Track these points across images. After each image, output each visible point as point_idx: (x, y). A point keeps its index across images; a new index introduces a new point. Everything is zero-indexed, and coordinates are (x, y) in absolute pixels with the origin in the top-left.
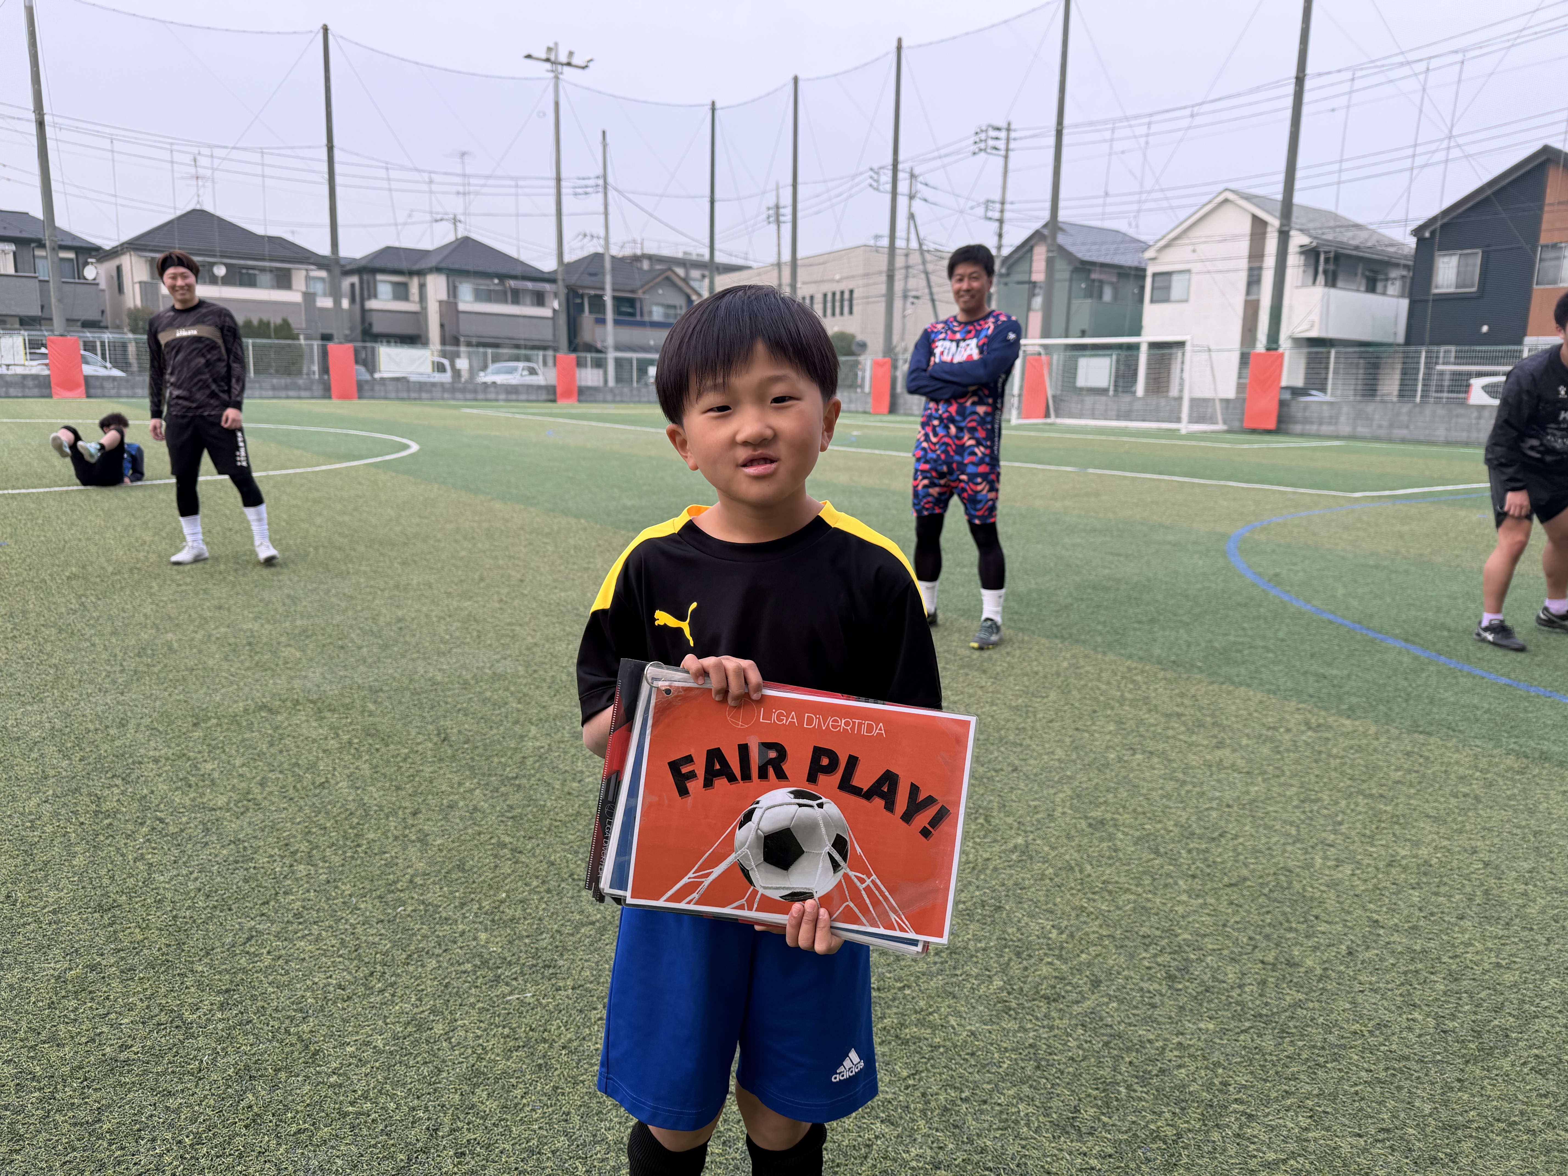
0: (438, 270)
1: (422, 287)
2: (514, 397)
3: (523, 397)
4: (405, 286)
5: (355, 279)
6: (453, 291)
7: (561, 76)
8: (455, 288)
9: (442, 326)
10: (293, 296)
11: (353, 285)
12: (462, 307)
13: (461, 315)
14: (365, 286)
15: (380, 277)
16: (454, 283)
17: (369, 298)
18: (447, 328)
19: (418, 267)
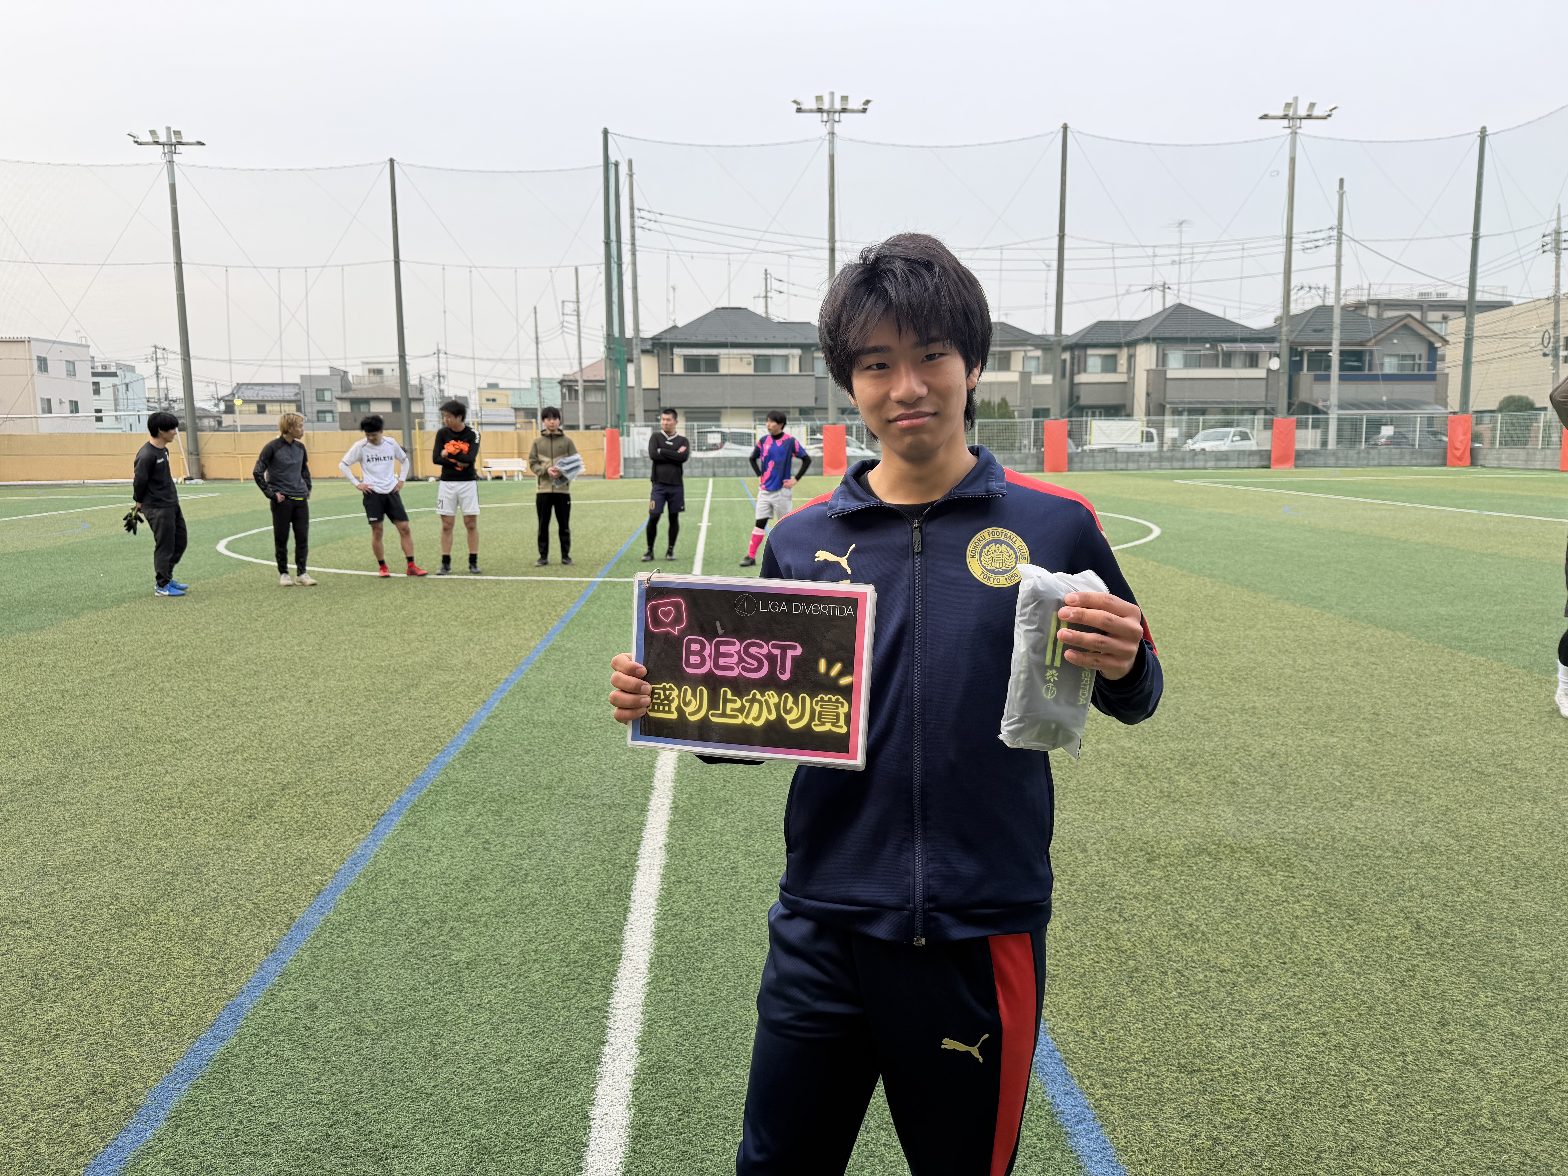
0: (1148, 340)
1: (1131, 358)
2: (1223, 464)
3: (1233, 464)
4: (1114, 357)
5: (1067, 355)
6: (1162, 360)
7: (1299, 131)
8: (1165, 356)
9: (1148, 394)
10: (1010, 377)
11: (1064, 362)
12: (1170, 374)
13: (1169, 383)
14: (1076, 361)
15: (1090, 352)
16: (1164, 350)
17: (1079, 373)
18: (1153, 396)
19: (1129, 338)
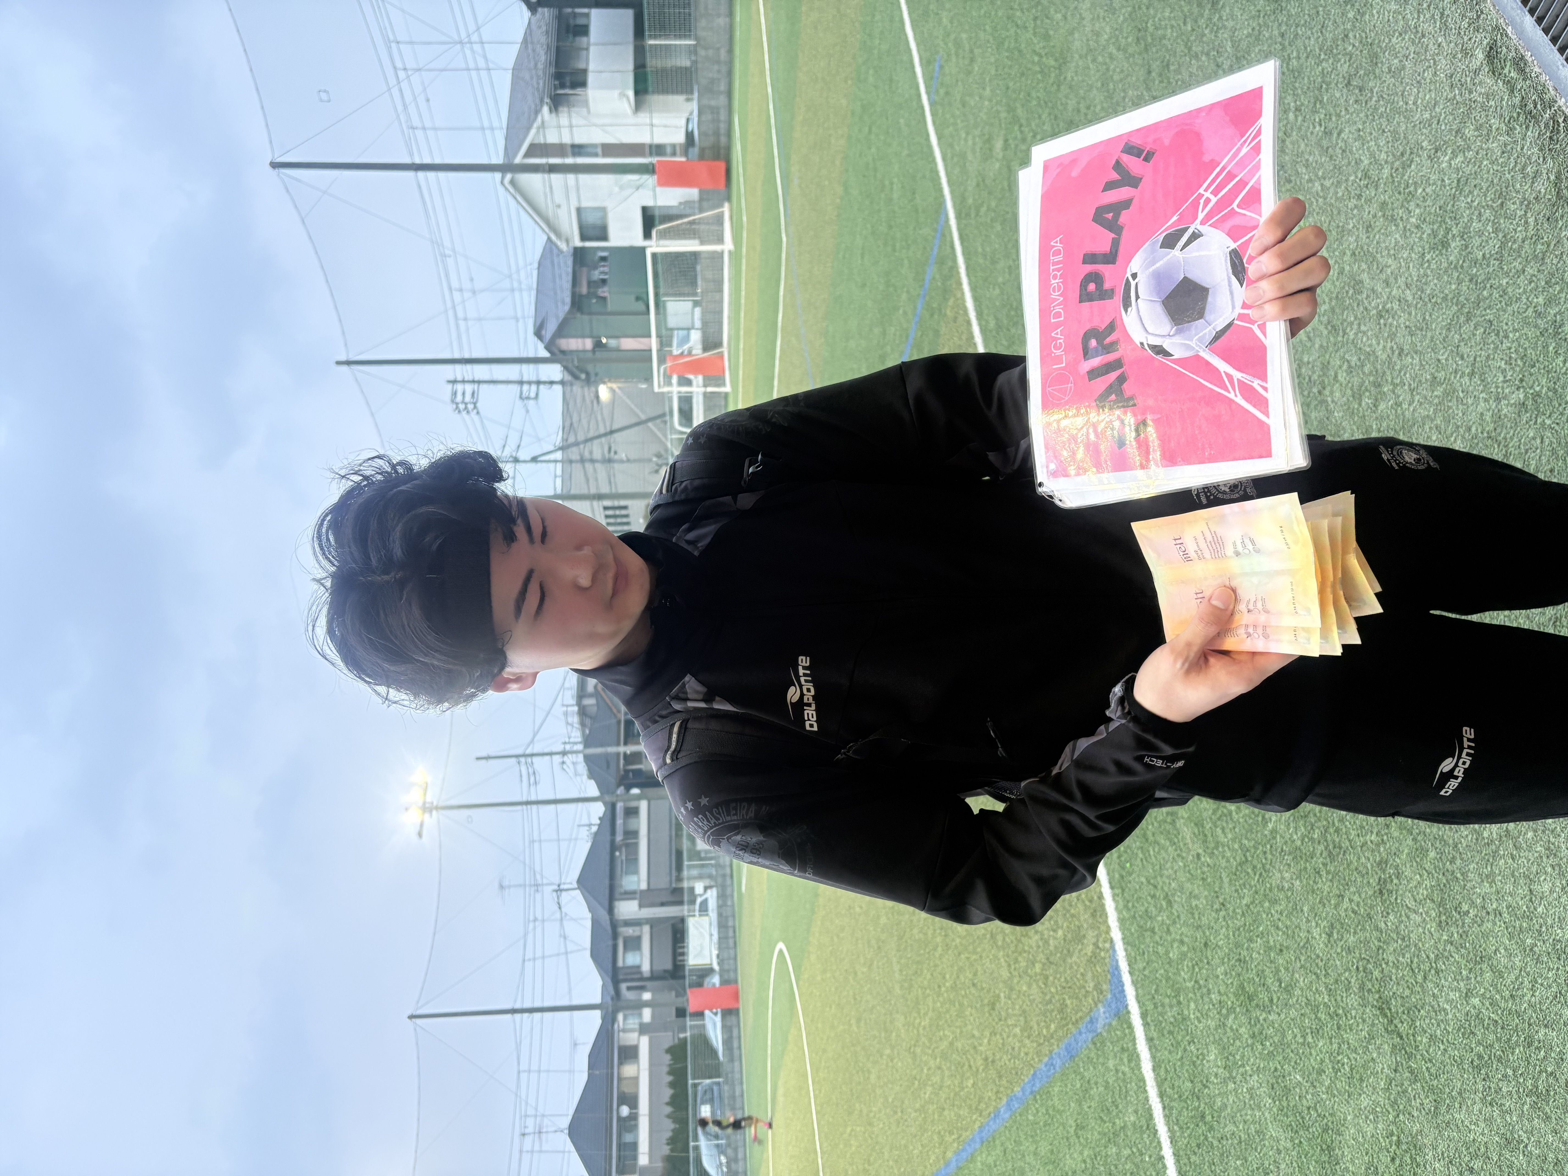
0: (611, 910)
1: (627, 923)
4: (626, 940)
5: (623, 986)
6: (630, 895)
8: (626, 893)
9: (663, 904)
10: (644, 1045)
11: (629, 988)
12: (644, 886)
13: (652, 887)
14: (629, 977)
15: (620, 963)
16: (621, 894)
17: (640, 973)
18: (664, 900)
19: (609, 928)
